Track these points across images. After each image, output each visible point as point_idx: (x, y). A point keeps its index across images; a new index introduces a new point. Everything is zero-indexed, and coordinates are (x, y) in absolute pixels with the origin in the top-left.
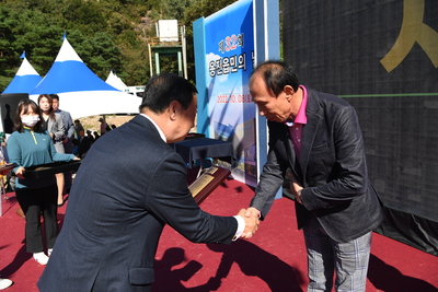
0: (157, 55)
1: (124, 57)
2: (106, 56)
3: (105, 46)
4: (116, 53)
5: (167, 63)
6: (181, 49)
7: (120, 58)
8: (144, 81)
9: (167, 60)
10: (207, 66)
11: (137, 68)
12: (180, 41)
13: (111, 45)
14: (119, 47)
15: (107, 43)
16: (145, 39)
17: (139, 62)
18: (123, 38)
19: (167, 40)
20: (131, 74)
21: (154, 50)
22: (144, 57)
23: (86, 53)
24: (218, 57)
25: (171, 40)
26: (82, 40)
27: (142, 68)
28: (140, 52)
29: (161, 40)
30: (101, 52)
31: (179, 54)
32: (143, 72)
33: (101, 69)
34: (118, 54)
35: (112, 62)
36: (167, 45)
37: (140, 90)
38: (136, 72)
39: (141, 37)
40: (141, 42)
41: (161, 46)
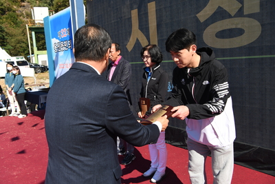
0: (33, 33)
1: (7, 34)
7: (4, 34)
8: (26, 52)
10: (53, 46)
11: (19, 42)
14: (3, 26)
16: (25, 20)
17: (20, 37)
18: (7, 18)
19: (41, 22)
20: (14, 47)
21: (31, 29)
22: (25, 34)
24: (58, 41)
27: (23, 42)
28: (21, 30)
29: (36, 22)
32: (24, 45)
34: (2, 31)
37: (20, 60)
38: (18, 45)
39: (21, 17)
40: (22, 22)
41: (36, 26)
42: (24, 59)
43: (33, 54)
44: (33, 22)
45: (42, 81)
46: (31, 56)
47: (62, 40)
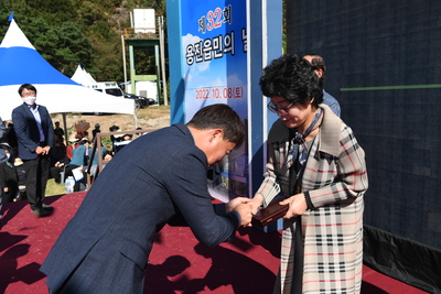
0: (131, 48)
1: (95, 51)
2: (74, 49)
3: (73, 37)
4: (86, 45)
5: (143, 58)
6: (158, 42)
7: (90, 51)
8: (118, 78)
9: (143, 54)
11: (110, 62)
12: (157, 33)
13: (80, 37)
14: (90, 39)
15: (75, 34)
16: (119, 31)
17: (112, 56)
18: (95, 30)
19: (143, 31)
20: (103, 70)
21: (128, 42)
22: (118, 51)
23: (50, 44)
24: (197, 39)
25: (147, 31)
26: (46, 30)
27: (115, 63)
28: (113, 45)
29: (136, 31)
30: (68, 44)
31: (157, 47)
32: (115, 67)
33: (68, 63)
34: (88, 46)
35: (81, 56)
36: (143, 37)
37: (111, 87)
38: (108, 67)
39: (114, 28)
40: (115, 35)
41: (136, 38)
42: (116, 87)
43: (129, 79)
44: (132, 32)
45: (143, 121)
46: (126, 83)
47: (209, 37)
